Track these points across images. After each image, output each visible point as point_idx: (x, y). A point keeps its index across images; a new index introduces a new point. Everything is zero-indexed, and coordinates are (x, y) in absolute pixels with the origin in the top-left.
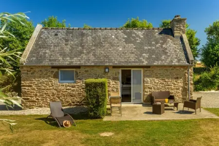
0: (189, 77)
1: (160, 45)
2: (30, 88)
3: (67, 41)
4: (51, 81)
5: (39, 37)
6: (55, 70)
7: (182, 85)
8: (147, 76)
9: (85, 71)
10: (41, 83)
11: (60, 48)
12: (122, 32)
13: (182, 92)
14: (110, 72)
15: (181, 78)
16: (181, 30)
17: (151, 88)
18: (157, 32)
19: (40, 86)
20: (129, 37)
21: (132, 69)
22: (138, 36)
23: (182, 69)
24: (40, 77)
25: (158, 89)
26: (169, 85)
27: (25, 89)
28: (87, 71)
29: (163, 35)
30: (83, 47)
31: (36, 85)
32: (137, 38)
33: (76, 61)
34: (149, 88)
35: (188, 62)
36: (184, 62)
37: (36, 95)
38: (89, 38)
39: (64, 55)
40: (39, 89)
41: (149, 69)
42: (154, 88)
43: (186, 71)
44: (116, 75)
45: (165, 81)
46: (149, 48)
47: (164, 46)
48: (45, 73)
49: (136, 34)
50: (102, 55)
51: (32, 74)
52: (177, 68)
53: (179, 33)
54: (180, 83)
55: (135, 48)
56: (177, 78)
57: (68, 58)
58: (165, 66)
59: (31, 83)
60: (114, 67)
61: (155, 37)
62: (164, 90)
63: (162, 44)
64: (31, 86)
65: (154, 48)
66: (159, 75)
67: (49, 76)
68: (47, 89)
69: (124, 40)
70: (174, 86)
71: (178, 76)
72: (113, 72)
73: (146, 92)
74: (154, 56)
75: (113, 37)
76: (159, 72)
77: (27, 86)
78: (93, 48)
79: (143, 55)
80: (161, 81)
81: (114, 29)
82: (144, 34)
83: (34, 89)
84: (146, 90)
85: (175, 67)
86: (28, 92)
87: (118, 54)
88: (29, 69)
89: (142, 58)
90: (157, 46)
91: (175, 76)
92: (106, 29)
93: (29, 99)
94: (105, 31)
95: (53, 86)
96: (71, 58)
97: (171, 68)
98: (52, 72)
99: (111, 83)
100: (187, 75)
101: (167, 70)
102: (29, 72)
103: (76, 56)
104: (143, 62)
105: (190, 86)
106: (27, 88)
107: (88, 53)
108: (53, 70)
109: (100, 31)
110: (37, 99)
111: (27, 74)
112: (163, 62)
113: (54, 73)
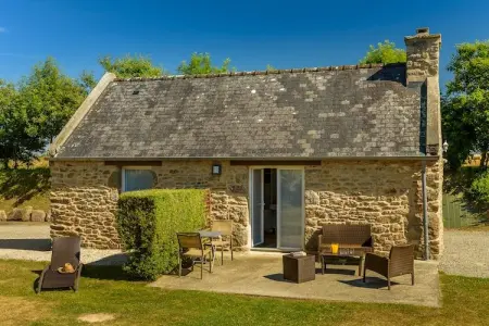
0: (427, 187)
1: (361, 106)
2: (65, 206)
3: (152, 105)
4: (103, 193)
5: (103, 98)
6: (113, 169)
7: (407, 211)
8: (312, 185)
9: (171, 171)
10: (85, 196)
11: (133, 121)
12: (279, 80)
13: (408, 228)
14: (224, 174)
15: (402, 192)
16: (424, 65)
17: (323, 217)
18: (364, 75)
19: (83, 203)
20: (289, 90)
21: (279, 168)
22: (313, 88)
23: (406, 168)
24: (84, 184)
25: (341, 219)
26: (369, 210)
27: (57, 207)
28: (175, 171)
29: (379, 81)
30: (179, 117)
31: (77, 199)
32: (308, 93)
33: (154, 150)
34: (317, 215)
35: (423, 149)
36: (413, 149)
37: (77, 221)
38: (200, 97)
39: (134, 136)
40: (82, 209)
41: (318, 168)
42: (330, 216)
43: (419, 174)
44: (238, 181)
45: (360, 199)
46: (332, 115)
47: (370, 109)
48: (92, 174)
49: (309, 82)
50: (213, 135)
51: (69, 176)
52: (393, 166)
53: (421, 74)
54: (402, 205)
55: (295, 117)
56: (393, 192)
57: (141, 143)
58: (358, 161)
59: (67, 196)
60: (234, 163)
61: (356, 86)
62: (356, 222)
63: (369, 104)
64: (66, 202)
65: (342, 114)
66: (342, 183)
67: (100, 182)
68: (97, 210)
69: (276, 98)
70: (384, 213)
71: (396, 186)
72: (232, 173)
73: (309, 224)
74: (334, 136)
75: (254, 92)
76: (343, 176)
77: (60, 202)
78: (201, 119)
79: (310, 132)
80: (349, 199)
81: (261, 74)
82: (329, 81)
83: (72, 209)
84: (310, 220)
85: (386, 162)
86: (62, 213)
87: (250, 132)
88: (64, 167)
89: (303, 141)
90: (353, 109)
91: (386, 187)
92: (242, 75)
93: (63, 228)
94: (241, 78)
95: (107, 202)
96: (148, 142)
97: (376, 165)
98: (107, 172)
99: (228, 200)
100: (420, 183)
101: (363, 170)
102: (64, 174)
103: (158, 138)
104: (302, 150)
105: (428, 213)
106: (60, 205)
107: (186, 130)
108: (108, 168)
109: (229, 79)
110: (78, 230)
111: (62, 176)
112: (355, 149)
113: (109, 176)
